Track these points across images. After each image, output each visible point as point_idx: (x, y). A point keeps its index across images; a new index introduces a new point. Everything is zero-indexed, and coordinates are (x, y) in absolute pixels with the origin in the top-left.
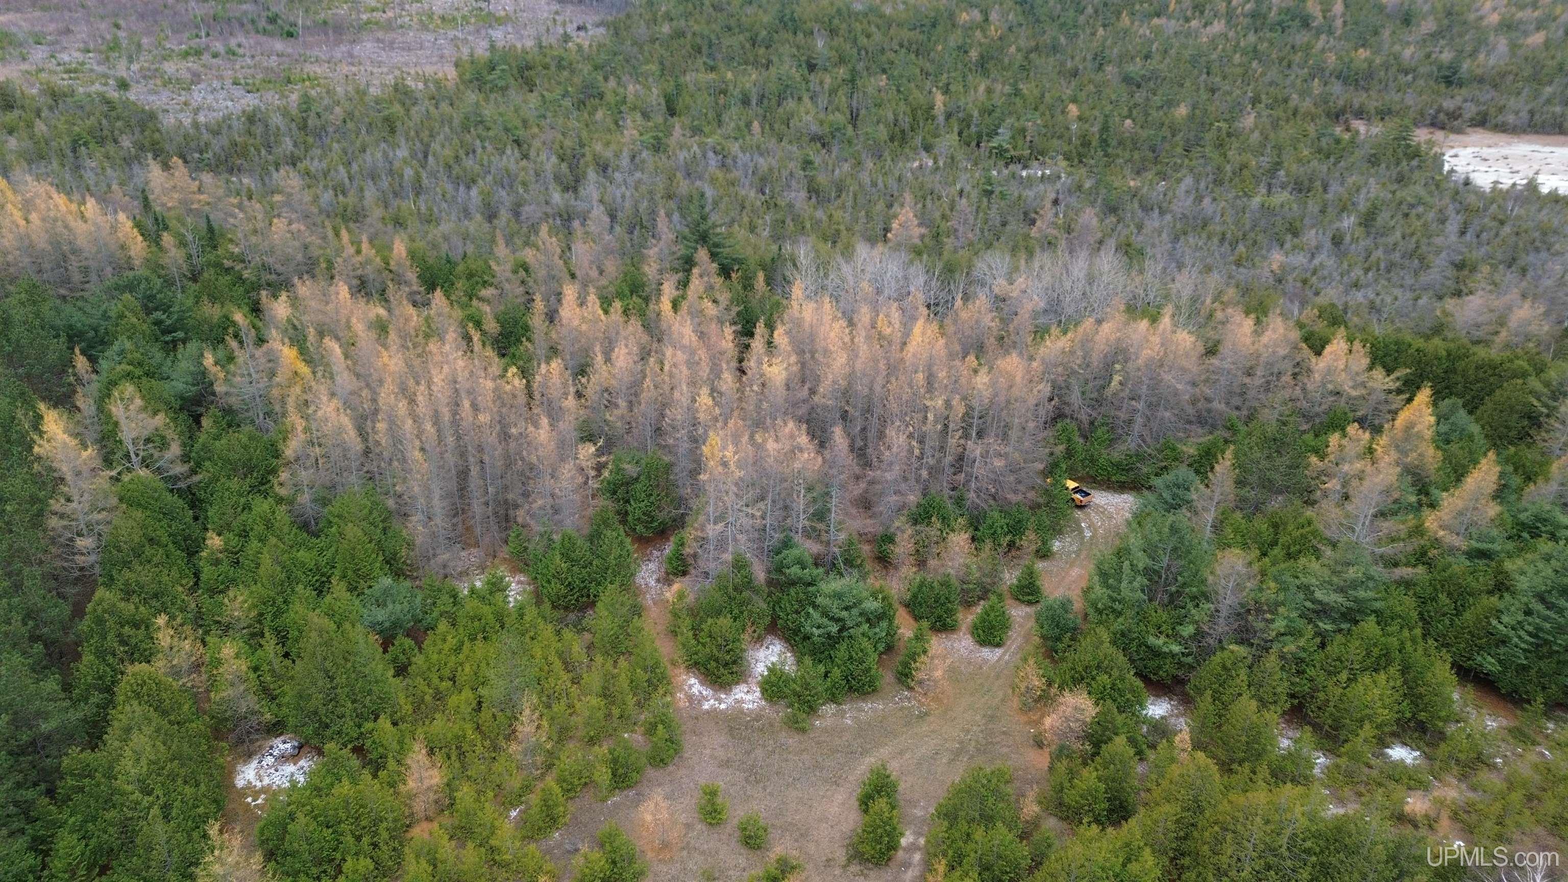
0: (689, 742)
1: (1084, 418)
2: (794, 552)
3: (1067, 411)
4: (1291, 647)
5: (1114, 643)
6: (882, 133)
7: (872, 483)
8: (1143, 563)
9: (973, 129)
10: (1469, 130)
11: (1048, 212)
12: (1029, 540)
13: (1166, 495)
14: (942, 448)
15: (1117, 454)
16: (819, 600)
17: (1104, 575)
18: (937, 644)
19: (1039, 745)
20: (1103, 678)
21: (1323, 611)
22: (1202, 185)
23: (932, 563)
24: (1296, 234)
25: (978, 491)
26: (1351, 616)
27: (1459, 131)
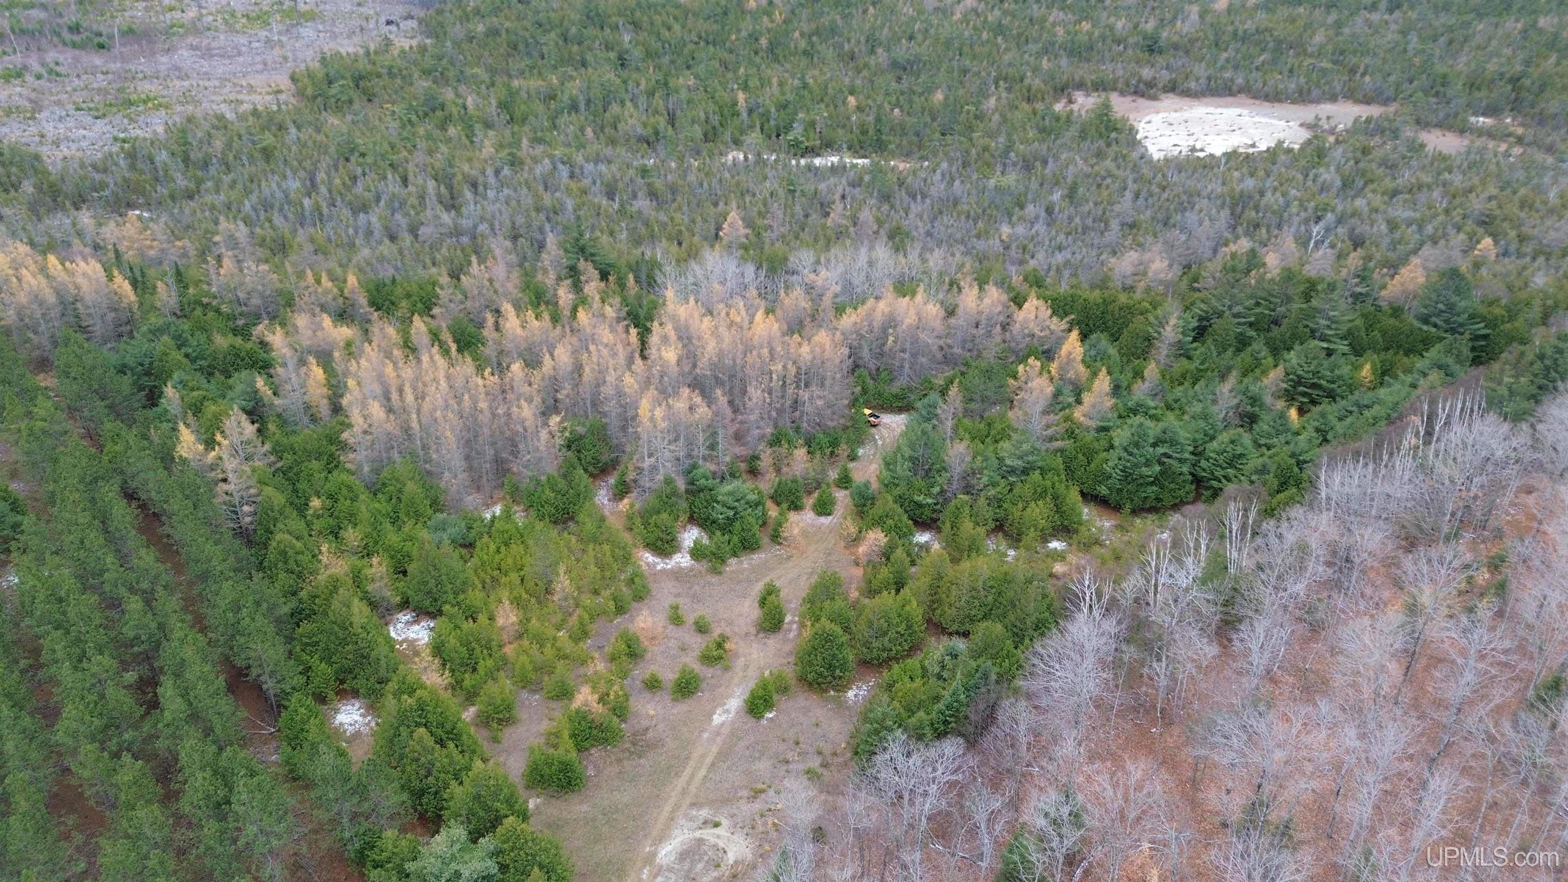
0: (653, 587)
1: (872, 367)
2: (700, 471)
3: (861, 362)
4: (992, 492)
5: (895, 502)
6: (698, 132)
7: (741, 423)
8: (907, 452)
9: (772, 123)
10: (1163, 96)
11: (838, 206)
12: (843, 450)
13: (924, 413)
14: (783, 397)
15: (895, 389)
16: (720, 498)
17: (887, 464)
18: (793, 516)
19: (857, 565)
20: (890, 522)
21: (1012, 471)
22: (954, 169)
23: (785, 469)
24: (1022, 207)
25: (808, 421)
26: (1025, 472)
27: (1155, 98)
